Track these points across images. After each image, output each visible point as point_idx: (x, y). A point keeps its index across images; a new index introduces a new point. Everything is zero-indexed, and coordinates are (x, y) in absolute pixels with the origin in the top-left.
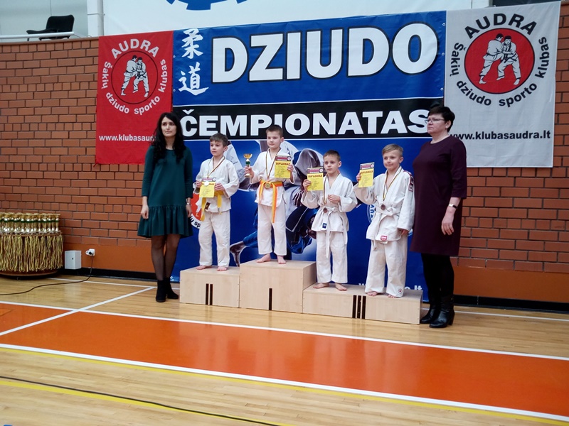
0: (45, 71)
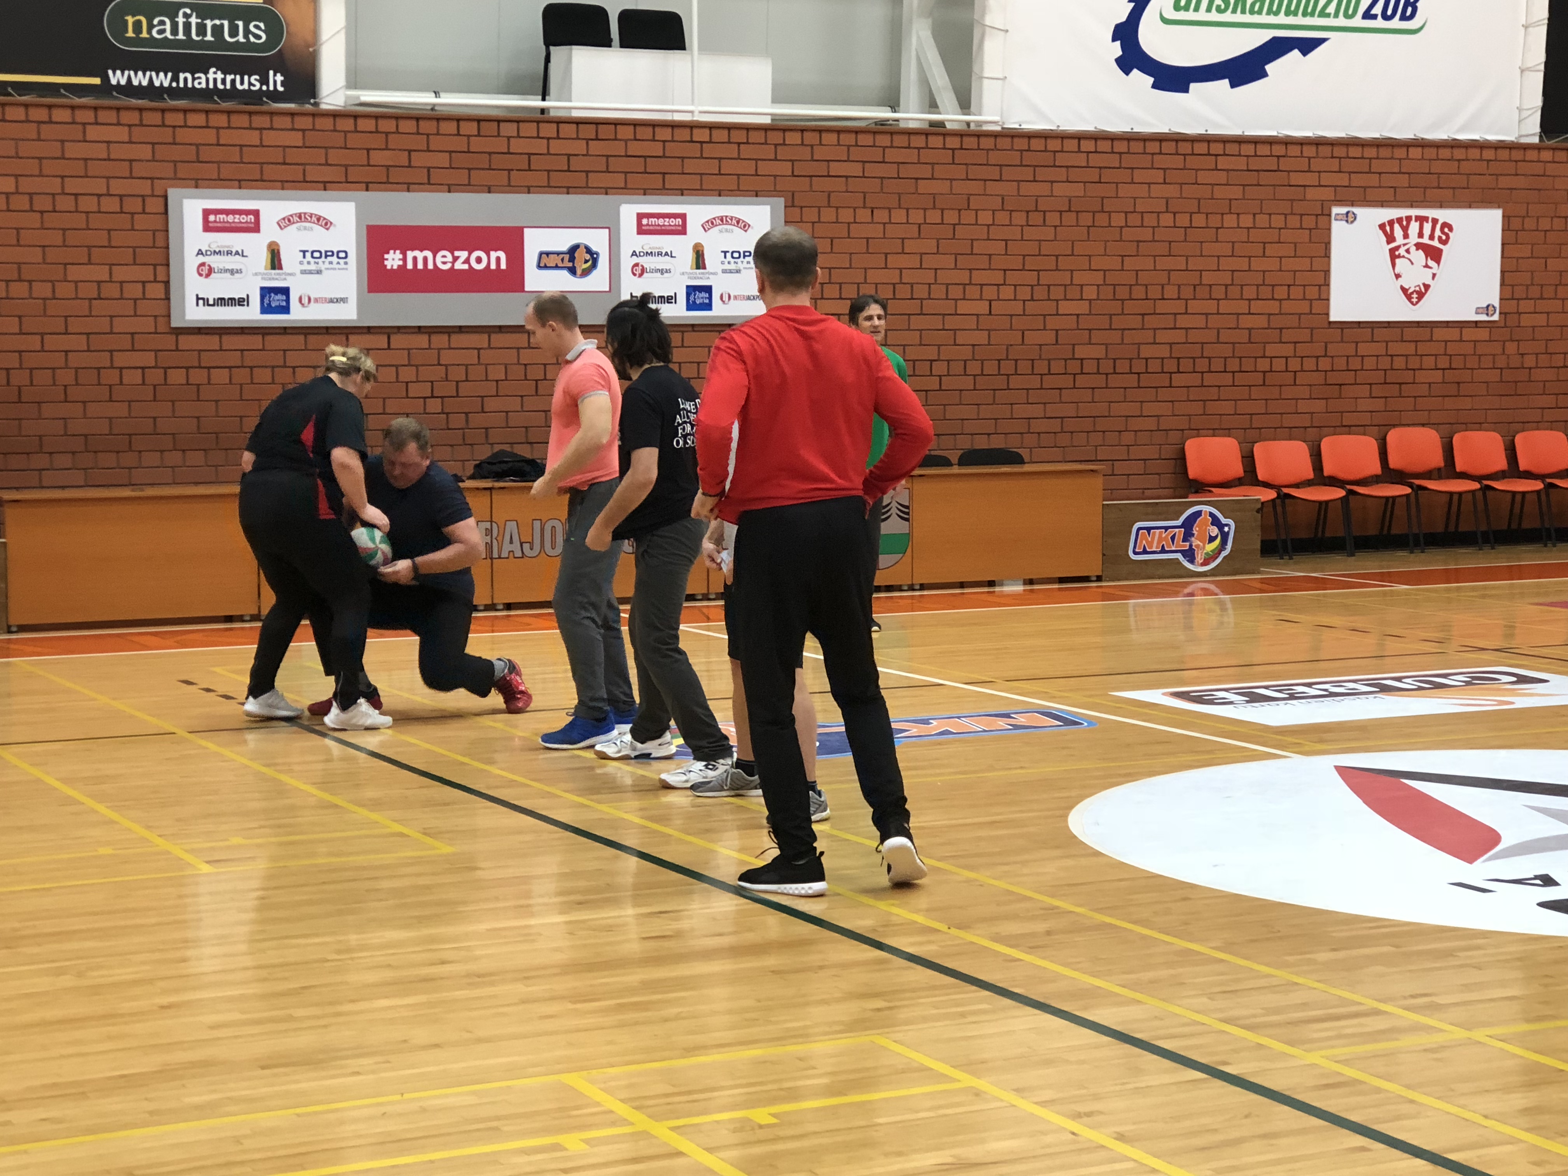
0: (943, 187)
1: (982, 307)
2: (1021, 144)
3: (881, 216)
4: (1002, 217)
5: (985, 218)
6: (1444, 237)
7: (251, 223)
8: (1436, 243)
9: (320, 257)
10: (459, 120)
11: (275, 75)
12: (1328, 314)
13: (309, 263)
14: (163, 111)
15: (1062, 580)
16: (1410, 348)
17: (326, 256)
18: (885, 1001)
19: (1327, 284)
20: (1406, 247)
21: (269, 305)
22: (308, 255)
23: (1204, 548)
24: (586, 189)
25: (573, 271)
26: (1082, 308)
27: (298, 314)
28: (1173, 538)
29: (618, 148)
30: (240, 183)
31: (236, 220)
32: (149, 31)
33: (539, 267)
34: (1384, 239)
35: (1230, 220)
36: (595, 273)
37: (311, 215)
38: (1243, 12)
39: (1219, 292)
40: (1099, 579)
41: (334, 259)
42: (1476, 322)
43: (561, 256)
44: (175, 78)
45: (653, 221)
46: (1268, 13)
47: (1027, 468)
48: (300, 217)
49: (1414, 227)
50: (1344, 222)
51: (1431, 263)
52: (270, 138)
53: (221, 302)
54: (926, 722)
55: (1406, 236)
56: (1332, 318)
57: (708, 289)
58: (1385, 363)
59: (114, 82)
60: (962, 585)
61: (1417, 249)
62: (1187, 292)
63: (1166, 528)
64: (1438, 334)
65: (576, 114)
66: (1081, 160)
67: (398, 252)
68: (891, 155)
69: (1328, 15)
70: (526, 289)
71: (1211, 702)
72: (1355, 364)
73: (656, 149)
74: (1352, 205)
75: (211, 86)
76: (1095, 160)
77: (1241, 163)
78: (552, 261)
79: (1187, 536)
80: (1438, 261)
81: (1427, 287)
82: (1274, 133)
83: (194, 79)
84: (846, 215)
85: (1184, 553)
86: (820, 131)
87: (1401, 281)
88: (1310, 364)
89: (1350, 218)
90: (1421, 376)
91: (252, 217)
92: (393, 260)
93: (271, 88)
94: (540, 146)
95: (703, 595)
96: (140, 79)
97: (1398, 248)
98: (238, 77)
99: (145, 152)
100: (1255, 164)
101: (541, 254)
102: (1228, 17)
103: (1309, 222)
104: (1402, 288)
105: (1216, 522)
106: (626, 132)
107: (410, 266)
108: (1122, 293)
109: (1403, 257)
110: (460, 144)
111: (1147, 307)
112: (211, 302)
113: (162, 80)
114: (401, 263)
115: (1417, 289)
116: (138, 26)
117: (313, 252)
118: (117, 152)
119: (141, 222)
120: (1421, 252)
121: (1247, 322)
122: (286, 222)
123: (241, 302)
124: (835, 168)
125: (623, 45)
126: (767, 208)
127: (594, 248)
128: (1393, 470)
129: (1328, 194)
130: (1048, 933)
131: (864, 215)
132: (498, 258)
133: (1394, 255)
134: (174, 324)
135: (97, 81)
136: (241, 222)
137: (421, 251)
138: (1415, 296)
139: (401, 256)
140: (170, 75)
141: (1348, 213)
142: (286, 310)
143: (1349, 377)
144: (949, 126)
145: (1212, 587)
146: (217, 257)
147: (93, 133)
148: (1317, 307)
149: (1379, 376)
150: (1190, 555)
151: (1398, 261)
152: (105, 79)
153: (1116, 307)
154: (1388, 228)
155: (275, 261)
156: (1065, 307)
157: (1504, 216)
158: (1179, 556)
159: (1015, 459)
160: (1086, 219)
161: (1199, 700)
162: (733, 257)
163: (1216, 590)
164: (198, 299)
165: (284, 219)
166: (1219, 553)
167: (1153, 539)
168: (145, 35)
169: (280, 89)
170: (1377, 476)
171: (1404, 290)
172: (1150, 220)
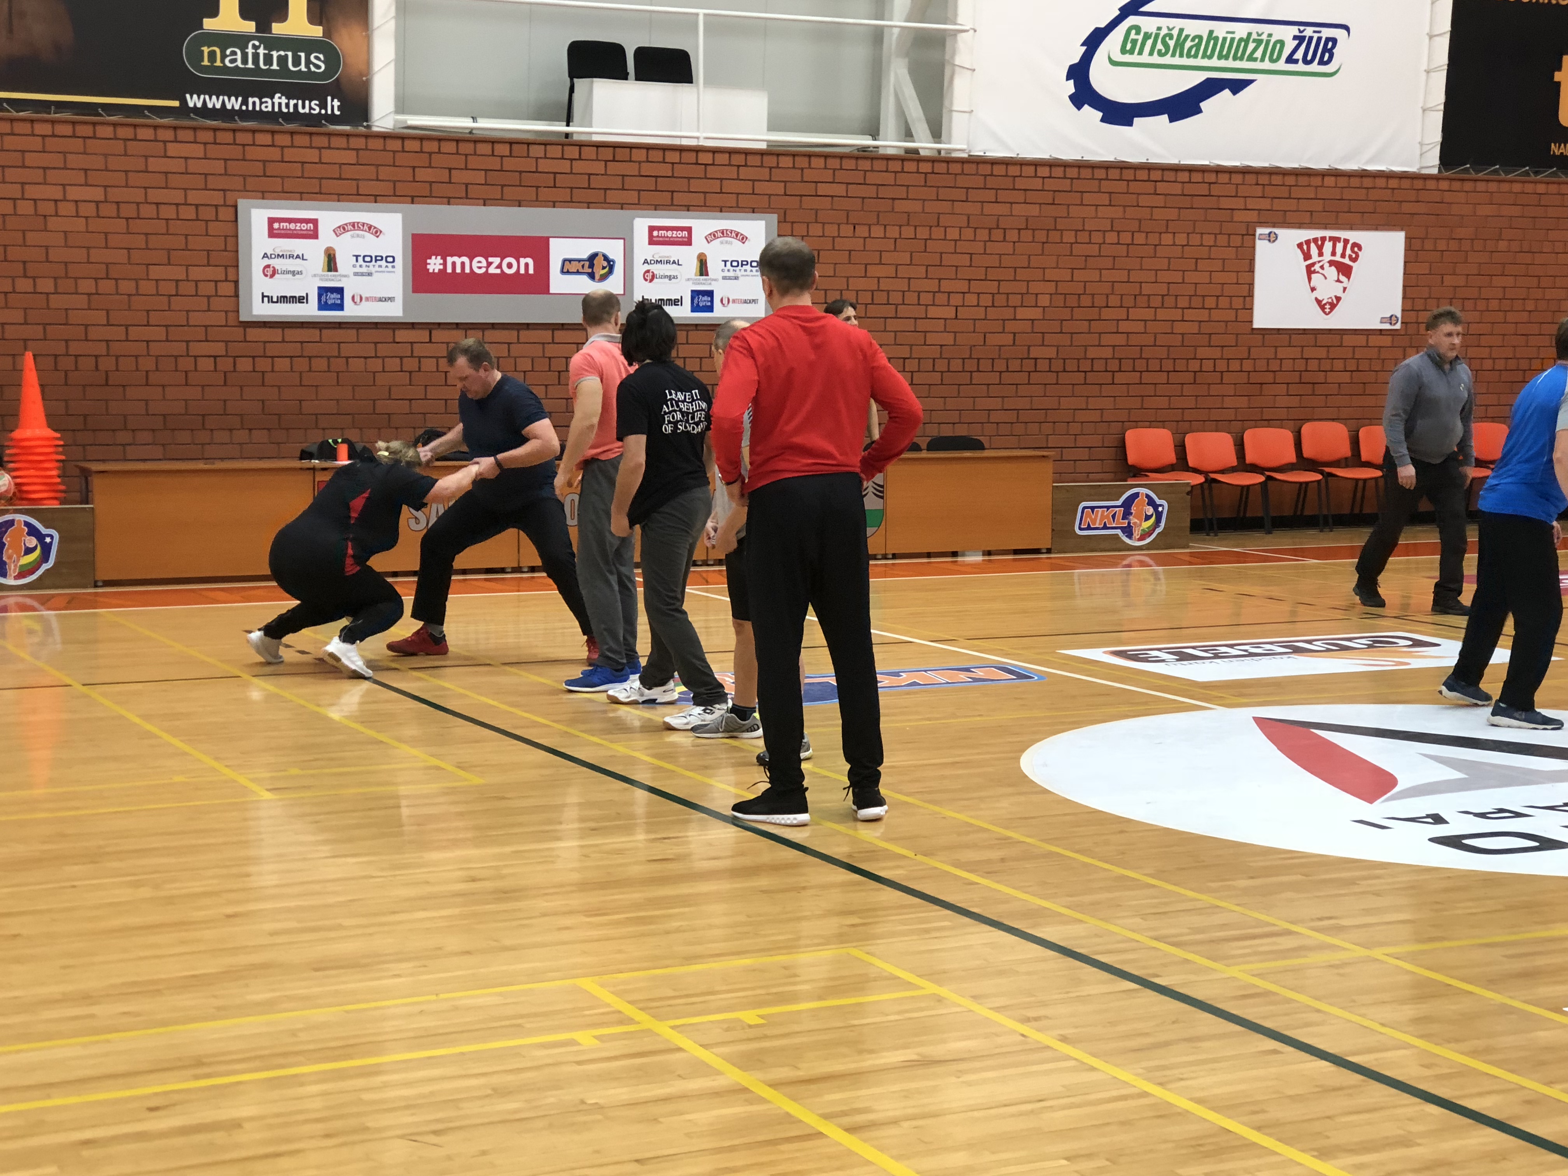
0: (916, 206)
1: (950, 312)
2: (986, 169)
3: (862, 231)
4: (968, 233)
5: (953, 234)
6: (1354, 256)
7: (310, 230)
8: (1346, 261)
9: (371, 261)
10: (493, 142)
11: (332, 101)
12: (1251, 322)
13: (361, 266)
14: (234, 131)
15: (1016, 552)
16: (1322, 353)
17: (376, 261)
18: (860, 918)
19: (1251, 295)
20: (1321, 264)
21: (326, 302)
22: (360, 259)
23: (1141, 525)
24: (604, 204)
25: (592, 276)
26: (1036, 313)
27: (351, 311)
28: (1114, 516)
29: (632, 169)
30: (302, 195)
31: (298, 228)
32: (223, 61)
33: (562, 272)
34: (1301, 256)
35: (1167, 239)
36: (611, 278)
37: (363, 224)
38: (1181, 56)
39: (1156, 301)
40: (1049, 551)
41: (383, 263)
42: (1381, 330)
43: (582, 263)
44: (245, 102)
45: (662, 233)
46: (1203, 57)
47: (986, 453)
48: (353, 226)
49: (1328, 246)
50: (1267, 242)
51: (1342, 278)
52: (328, 156)
53: (283, 299)
54: (897, 674)
55: (1321, 254)
56: (1255, 326)
57: (710, 294)
58: (1300, 365)
59: (191, 105)
60: (929, 555)
61: (1330, 266)
62: (1129, 301)
63: (1108, 508)
64: (1348, 340)
65: (596, 138)
66: (1037, 183)
67: (439, 257)
68: (872, 178)
69: (1255, 60)
70: (551, 291)
71: (1146, 660)
72: (1275, 366)
73: (666, 170)
74: (1274, 227)
75: (276, 109)
76: (1050, 184)
77: (1177, 189)
78: (573, 267)
79: (1127, 514)
80: (1349, 278)
81: (1338, 299)
82: (1207, 163)
83: (261, 103)
84: (831, 230)
85: (1123, 529)
86: (810, 156)
87: (1316, 294)
88: (1235, 365)
89: (1272, 238)
90: (1332, 377)
91: (311, 225)
92: (434, 264)
93: (329, 112)
94: (565, 166)
95: (702, 561)
96: (214, 102)
97: (1313, 264)
98: (300, 102)
99: (219, 166)
100: (1190, 189)
101: (564, 261)
102: (1168, 60)
103: (1236, 240)
104: (1316, 299)
105: (1151, 502)
106: (640, 155)
107: (449, 270)
108: (1072, 301)
109: (1318, 272)
110: (494, 163)
111: (1093, 313)
112: (275, 299)
113: (234, 103)
114: (441, 267)
115: (1330, 300)
116: (212, 55)
117: (364, 257)
118: (193, 166)
119: (213, 228)
120: (1333, 268)
121: (1179, 328)
122: (341, 230)
123: (301, 300)
124: (823, 189)
125: (638, 78)
126: (763, 223)
127: (611, 257)
128: (1308, 460)
129: (1252, 216)
130: (1003, 860)
131: (847, 230)
132: (527, 264)
133: (1310, 271)
134: (241, 319)
135: (176, 104)
136: (301, 230)
137: (460, 257)
138: (1328, 306)
139: (442, 261)
140: (240, 99)
141: (1270, 233)
142: (340, 307)
143: (1269, 377)
144: (923, 153)
145: (1147, 559)
146: (281, 260)
147: (172, 148)
148: (1242, 315)
149: (1295, 377)
150: (1128, 531)
151: (1313, 276)
152: (184, 102)
153: (1066, 314)
154: (1305, 247)
155: (331, 263)
156: (1021, 313)
157: (1406, 238)
158: (1119, 532)
159: (978, 445)
160: (1041, 236)
161: (1135, 658)
162: (732, 266)
163: (1151, 562)
164: (263, 296)
165: (339, 227)
166: (1154, 530)
167: (1096, 516)
168: (218, 63)
169: (337, 112)
170: (1292, 464)
171: (1319, 302)
172: (1097, 238)
